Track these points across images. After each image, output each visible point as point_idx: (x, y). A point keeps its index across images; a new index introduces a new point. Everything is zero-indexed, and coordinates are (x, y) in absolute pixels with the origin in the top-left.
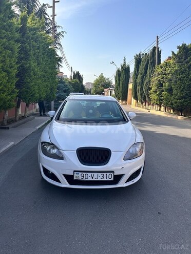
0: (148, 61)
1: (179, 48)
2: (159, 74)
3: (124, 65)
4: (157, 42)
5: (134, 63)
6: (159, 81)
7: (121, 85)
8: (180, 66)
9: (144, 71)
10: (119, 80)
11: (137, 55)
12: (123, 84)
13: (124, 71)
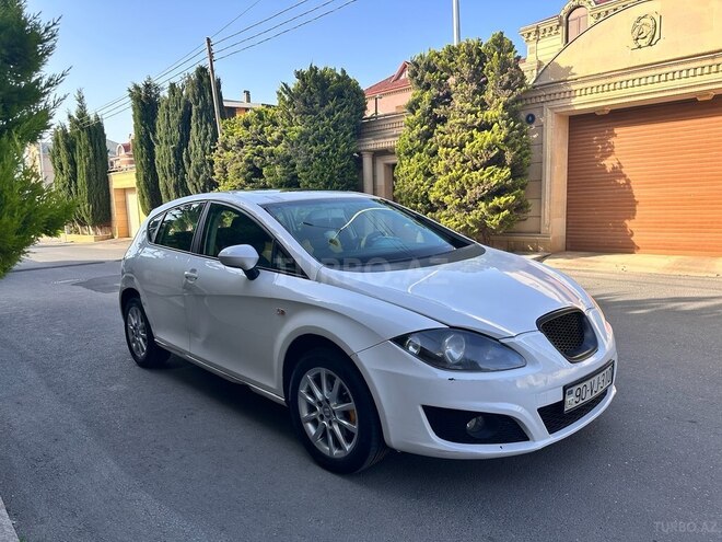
0: (188, 106)
1: (299, 75)
2: (241, 144)
3: (82, 114)
4: (211, 55)
5: (131, 112)
6: (249, 161)
7: (81, 179)
8: (313, 122)
9: (176, 135)
10: (73, 163)
11: (137, 88)
12: (89, 175)
13: (84, 135)
